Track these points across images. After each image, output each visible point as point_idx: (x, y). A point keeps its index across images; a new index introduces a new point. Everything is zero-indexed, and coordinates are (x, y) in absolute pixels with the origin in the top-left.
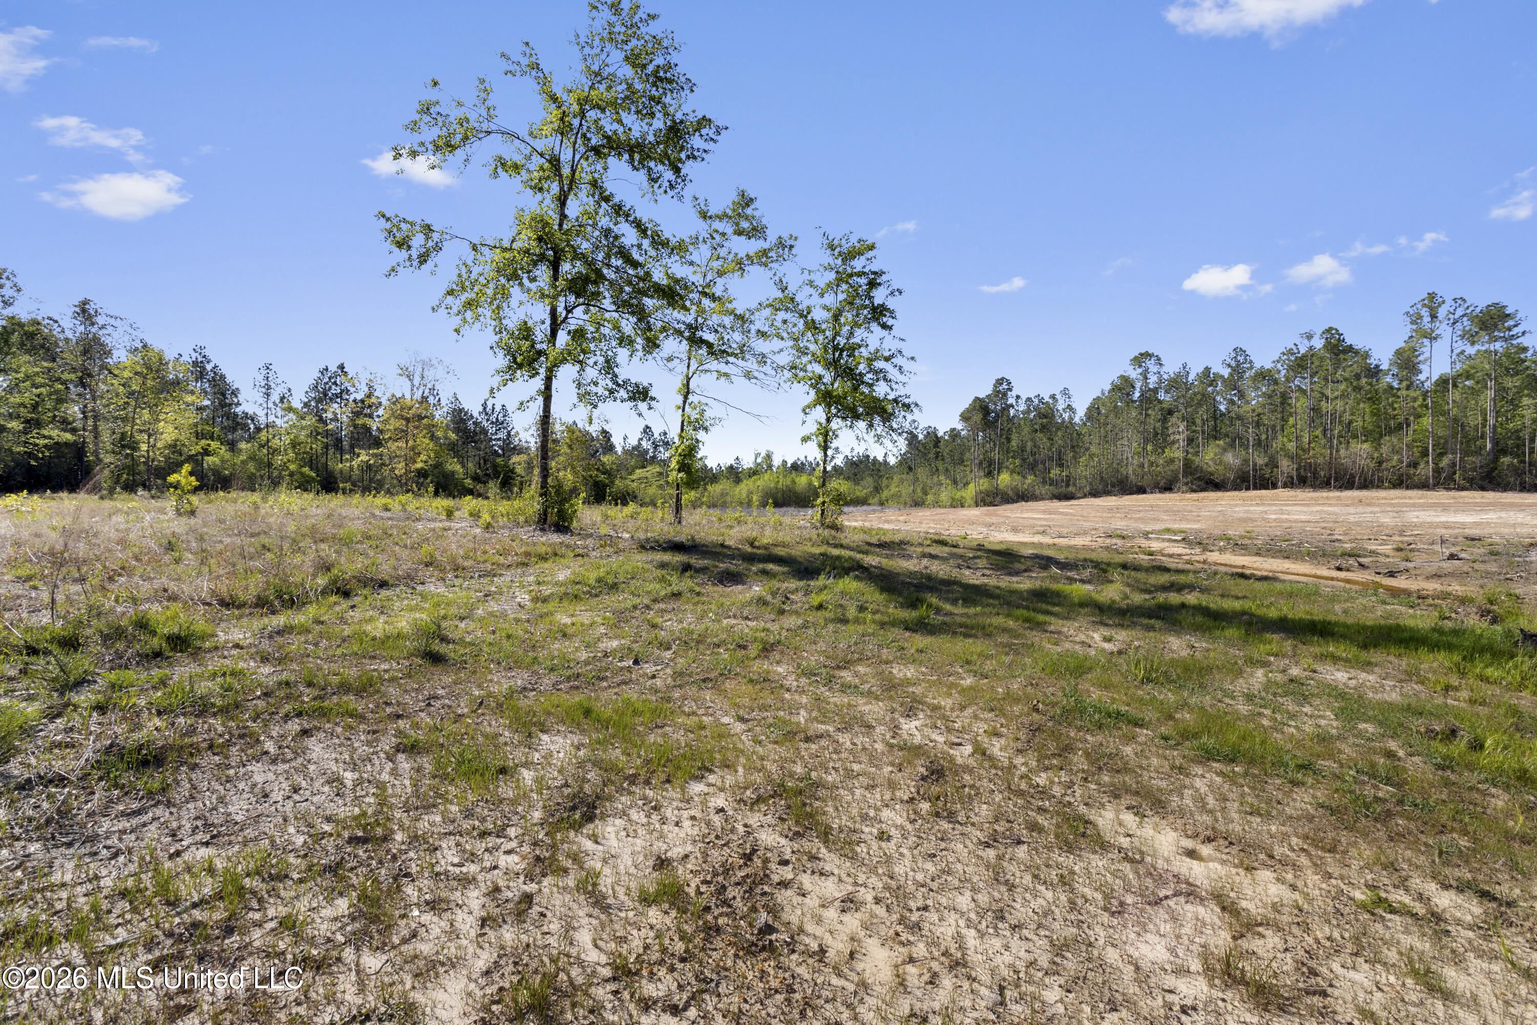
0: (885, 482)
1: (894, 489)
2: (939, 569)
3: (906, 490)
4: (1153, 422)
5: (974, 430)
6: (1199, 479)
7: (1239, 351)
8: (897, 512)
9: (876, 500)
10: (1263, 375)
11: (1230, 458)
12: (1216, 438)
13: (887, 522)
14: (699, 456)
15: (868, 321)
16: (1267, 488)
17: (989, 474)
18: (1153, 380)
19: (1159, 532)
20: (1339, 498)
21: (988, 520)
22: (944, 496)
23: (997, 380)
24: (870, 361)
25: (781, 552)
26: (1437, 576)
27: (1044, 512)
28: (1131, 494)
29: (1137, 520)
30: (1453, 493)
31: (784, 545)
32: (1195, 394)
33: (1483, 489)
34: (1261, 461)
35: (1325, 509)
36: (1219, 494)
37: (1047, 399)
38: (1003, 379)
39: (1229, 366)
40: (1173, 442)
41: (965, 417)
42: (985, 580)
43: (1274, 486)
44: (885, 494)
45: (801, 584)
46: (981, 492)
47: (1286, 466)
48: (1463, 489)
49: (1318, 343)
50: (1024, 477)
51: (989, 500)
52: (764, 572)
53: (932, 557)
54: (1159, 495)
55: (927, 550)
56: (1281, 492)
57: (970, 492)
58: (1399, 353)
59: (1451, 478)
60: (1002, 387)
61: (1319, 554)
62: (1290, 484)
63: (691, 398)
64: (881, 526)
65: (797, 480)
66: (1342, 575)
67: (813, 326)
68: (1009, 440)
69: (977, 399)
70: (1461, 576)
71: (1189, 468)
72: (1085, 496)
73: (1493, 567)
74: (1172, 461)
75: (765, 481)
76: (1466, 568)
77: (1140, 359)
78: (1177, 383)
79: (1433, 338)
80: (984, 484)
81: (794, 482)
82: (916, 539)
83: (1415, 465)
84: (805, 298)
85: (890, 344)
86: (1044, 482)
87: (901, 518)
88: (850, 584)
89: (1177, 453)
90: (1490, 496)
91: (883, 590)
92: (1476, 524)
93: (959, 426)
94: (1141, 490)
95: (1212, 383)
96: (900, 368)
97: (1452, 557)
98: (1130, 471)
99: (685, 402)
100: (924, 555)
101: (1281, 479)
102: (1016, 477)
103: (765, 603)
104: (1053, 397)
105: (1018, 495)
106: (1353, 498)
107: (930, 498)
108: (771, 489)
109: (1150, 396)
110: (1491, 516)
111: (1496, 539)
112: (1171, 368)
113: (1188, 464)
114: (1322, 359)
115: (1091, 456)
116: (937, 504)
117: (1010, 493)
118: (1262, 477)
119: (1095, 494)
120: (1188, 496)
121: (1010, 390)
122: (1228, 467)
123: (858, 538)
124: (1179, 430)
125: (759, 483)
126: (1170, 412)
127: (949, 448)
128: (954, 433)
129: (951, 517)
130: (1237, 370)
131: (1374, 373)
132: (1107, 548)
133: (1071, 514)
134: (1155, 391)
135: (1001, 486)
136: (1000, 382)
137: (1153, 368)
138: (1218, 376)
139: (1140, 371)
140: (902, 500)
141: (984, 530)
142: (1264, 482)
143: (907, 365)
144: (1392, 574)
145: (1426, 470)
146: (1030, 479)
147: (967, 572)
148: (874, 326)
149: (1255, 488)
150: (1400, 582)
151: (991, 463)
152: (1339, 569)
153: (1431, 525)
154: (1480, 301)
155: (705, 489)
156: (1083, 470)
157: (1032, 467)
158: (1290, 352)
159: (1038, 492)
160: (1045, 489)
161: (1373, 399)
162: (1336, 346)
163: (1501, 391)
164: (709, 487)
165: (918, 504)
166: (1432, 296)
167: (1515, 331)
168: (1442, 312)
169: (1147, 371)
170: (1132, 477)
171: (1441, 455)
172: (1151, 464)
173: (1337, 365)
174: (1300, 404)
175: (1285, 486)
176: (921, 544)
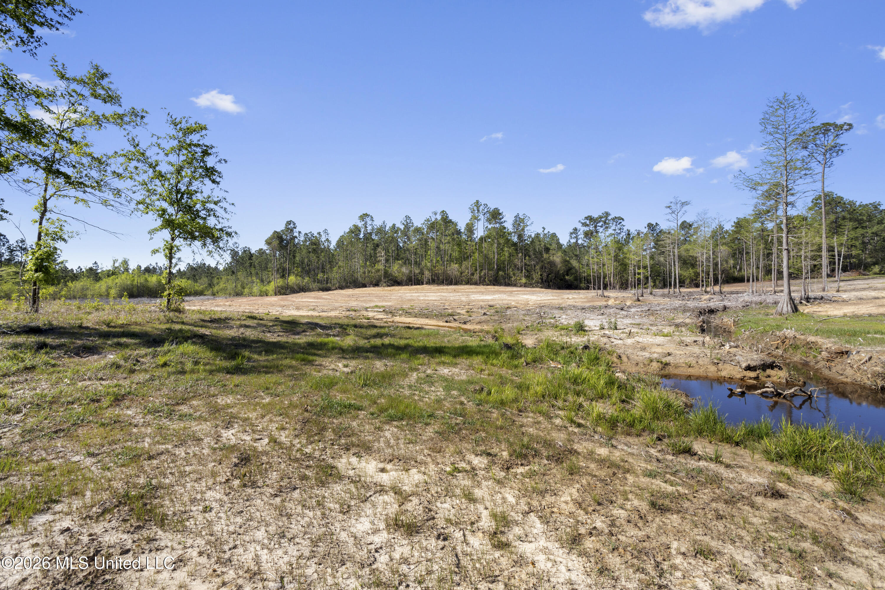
0: (215, 281)
1: (222, 285)
2: (250, 334)
3: (230, 286)
4: (369, 250)
5: (273, 250)
6: (391, 280)
7: (407, 217)
8: (224, 300)
9: (210, 292)
10: (418, 230)
11: (404, 270)
12: (398, 260)
13: (217, 306)
14: (59, 260)
15: (201, 176)
16: (419, 285)
17: (283, 276)
18: (369, 228)
19: (372, 307)
20: (447, 289)
21: (282, 303)
22: (255, 289)
23: (288, 222)
24: (204, 203)
25: (136, 329)
26: (480, 323)
27: (314, 298)
28: (359, 287)
29: (362, 301)
30: (485, 287)
31: (136, 324)
32: (389, 237)
33: (494, 285)
34: (417, 271)
35: (442, 294)
36: (400, 287)
37: (316, 234)
38: (290, 221)
39: (403, 224)
40: (379, 261)
41: (268, 242)
42: (279, 339)
43: (423, 284)
44: (216, 289)
45: (150, 350)
46: (278, 287)
47: (427, 274)
48: (488, 285)
49: (439, 217)
50: (303, 278)
51: (283, 291)
52: (119, 344)
53: (246, 326)
54: (372, 288)
55: (243, 323)
56: (425, 286)
57: (271, 287)
58: (467, 225)
59: (484, 281)
60: (290, 226)
61: (439, 316)
62: (428, 283)
63: (48, 215)
64: (212, 309)
65: (149, 279)
66: (448, 324)
67: (161, 176)
68: (294, 257)
69: (275, 232)
70: (486, 322)
71: (386, 274)
72: (336, 289)
73: (496, 318)
74: (378, 271)
75: (122, 279)
76: (489, 319)
77: (363, 217)
78: (380, 231)
79: (478, 220)
80: (280, 282)
81: (146, 280)
82: (236, 316)
83: (473, 274)
84: (153, 154)
85: (217, 193)
86: (314, 281)
87: (227, 303)
88: (188, 348)
89: (380, 266)
90: (497, 288)
91: (212, 349)
92: (492, 300)
93: (265, 247)
94: (364, 286)
95: (396, 232)
96: (225, 209)
97: (485, 314)
98: (359, 276)
99: (42, 218)
100: (241, 326)
101: (425, 280)
102: (299, 278)
103: (118, 367)
104: (319, 233)
105: (300, 288)
106: (452, 289)
107: (246, 291)
108: (127, 286)
109: (368, 237)
110: (496, 296)
111: (498, 306)
112: (378, 223)
113: (386, 272)
114: (440, 225)
115: (339, 267)
116: (251, 294)
117: (295, 287)
118: (418, 279)
119: (341, 288)
120: (386, 288)
121: (295, 228)
122: (403, 274)
123: (196, 317)
124: (381, 254)
125: (117, 281)
126: (378, 246)
127: (259, 260)
128: (261, 252)
129: (259, 302)
130: (407, 227)
131: (459, 232)
132: (347, 317)
133: (329, 299)
134: (371, 234)
135: (290, 284)
136: (289, 223)
137: (369, 222)
138: (399, 229)
139: (363, 223)
140: (228, 292)
141: (280, 309)
142: (419, 282)
143: (230, 208)
144: (465, 323)
145: (476, 277)
146: (307, 279)
147: (269, 335)
148: (207, 181)
149: (415, 285)
150: (467, 326)
151: (284, 270)
152: (447, 322)
153: (479, 301)
154: (492, 207)
155: (66, 285)
156: (335, 274)
157: (308, 273)
158: (428, 220)
159: (311, 287)
160: (315, 285)
161: (459, 245)
162: (445, 219)
163: (499, 244)
164: (70, 284)
165: (238, 294)
166: (477, 202)
167: (502, 220)
168: (481, 208)
169: (366, 223)
170: (360, 279)
171: (481, 270)
172: (369, 272)
173: (446, 227)
174: (432, 245)
175: (427, 284)
176: (239, 319)
